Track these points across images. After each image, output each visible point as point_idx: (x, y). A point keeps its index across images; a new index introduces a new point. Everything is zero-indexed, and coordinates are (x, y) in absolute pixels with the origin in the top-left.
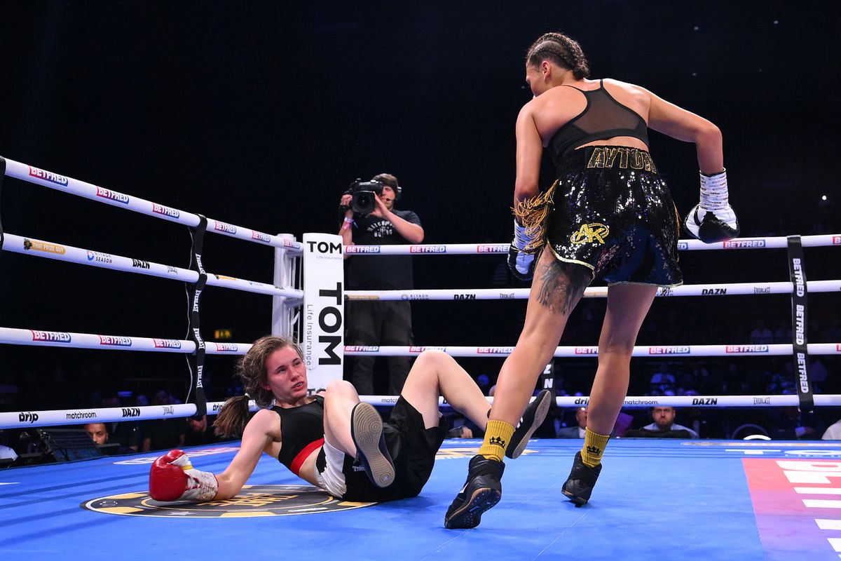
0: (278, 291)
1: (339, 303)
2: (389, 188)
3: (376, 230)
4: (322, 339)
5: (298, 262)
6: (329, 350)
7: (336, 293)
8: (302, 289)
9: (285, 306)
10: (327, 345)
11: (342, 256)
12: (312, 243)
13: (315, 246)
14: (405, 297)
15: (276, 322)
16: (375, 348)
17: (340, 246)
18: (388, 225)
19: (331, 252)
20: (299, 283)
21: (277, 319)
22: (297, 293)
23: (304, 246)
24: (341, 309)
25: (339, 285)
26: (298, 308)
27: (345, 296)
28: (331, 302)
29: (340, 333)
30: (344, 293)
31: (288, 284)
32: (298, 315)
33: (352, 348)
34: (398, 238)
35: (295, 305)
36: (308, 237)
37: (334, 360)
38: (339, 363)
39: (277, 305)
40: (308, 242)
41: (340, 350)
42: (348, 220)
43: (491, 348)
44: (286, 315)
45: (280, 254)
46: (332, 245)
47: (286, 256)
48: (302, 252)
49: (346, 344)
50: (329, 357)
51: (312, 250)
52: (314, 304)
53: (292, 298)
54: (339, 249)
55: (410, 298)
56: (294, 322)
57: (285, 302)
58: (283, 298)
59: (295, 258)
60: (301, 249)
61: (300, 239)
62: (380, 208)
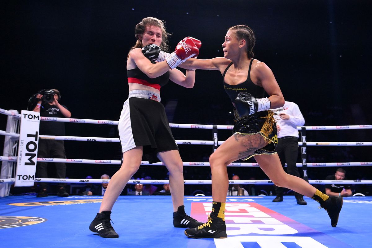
0: (7, 133)
1: (36, 140)
2: (56, 95)
4: (27, 155)
5: (18, 122)
6: (30, 159)
7: (35, 136)
8: (19, 133)
9: (11, 140)
10: (29, 157)
11: (39, 121)
12: (25, 115)
13: (27, 116)
14: (66, 139)
15: (6, 146)
16: (51, 159)
17: (38, 117)
18: (55, 110)
19: (34, 119)
20: (18, 131)
21: (7, 145)
22: (17, 135)
23: (22, 116)
24: (37, 142)
25: (37, 133)
26: (16, 141)
27: (39, 137)
28: (33, 139)
29: (36, 152)
30: (39, 136)
31: (13, 131)
32: (16, 144)
33: (41, 159)
34: (60, 115)
35: (15, 140)
36: (23, 112)
37: (32, 163)
38: (34, 165)
39: (7, 139)
40: (23, 114)
41: (35, 160)
42: (39, 105)
43: (101, 160)
44: (11, 144)
45: (10, 118)
46: (35, 116)
47: (13, 119)
48: (20, 118)
49: (38, 157)
50: (30, 162)
51: (25, 118)
52: (24, 140)
53: (14, 137)
54: (38, 118)
55: (68, 139)
56: (14, 147)
57: (11, 138)
58: (10, 137)
59: (17, 120)
60: (20, 117)
61: (20, 113)
62: (55, 102)
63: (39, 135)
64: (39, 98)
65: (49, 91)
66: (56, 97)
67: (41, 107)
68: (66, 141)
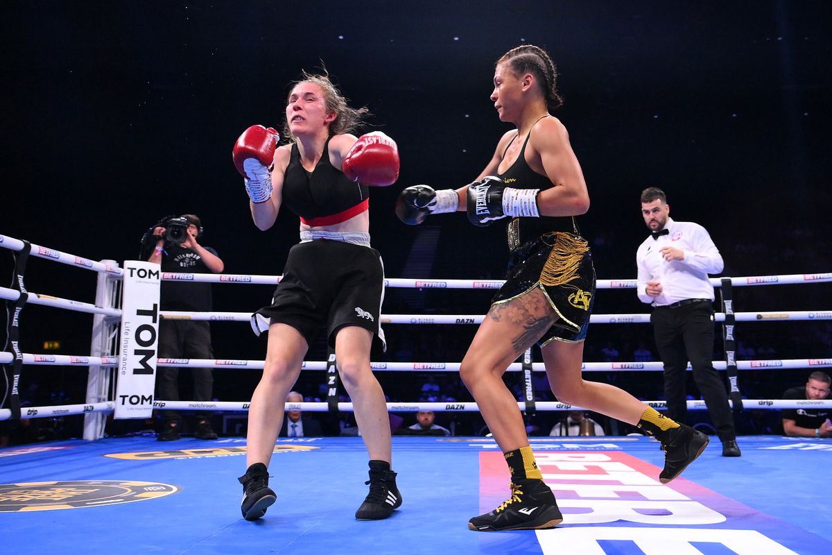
0: (98, 309)
1: (154, 321)
2: (194, 226)
3: (183, 260)
4: (137, 352)
5: (118, 286)
6: (143, 362)
7: (152, 313)
8: (121, 309)
9: (105, 322)
10: (142, 357)
11: (159, 281)
12: (132, 269)
13: (135, 272)
14: (213, 318)
15: (96, 335)
16: (185, 361)
17: (157, 273)
18: (191, 258)
19: (149, 277)
20: (118, 303)
22: (117, 312)
23: (125, 272)
24: (156, 326)
25: (155, 306)
26: (115, 324)
27: (161, 316)
28: (148, 320)
29: (154, 347)
30: (159, 313)
31: (109, 304)
32: (116, 330)
33: (164, 360)
34: (202, 267)
35: (114, 322)
36: (128, 263)
37: (148, 370)
38: (152, 373)
39: (98, 320)
40: (128, 268)
41: (153, 362)
42: (159, 248)
44: (106, 329)
45: (102, 279)
46: (150, 272)
47: (108, 280)
48: (123, 277)
49: (159, 357)
50: (143, 368)
51: (132, 276)
52: (131, 322)
53: (111, 316)
54: (156, 276)
55: (218, 319)
56: (112, 336)
57: (105, 319)
58: (103, 316)
59: (116, 282)
60: (121, 274)
61: (121, 266)
62: (190, 240)
63: (161, 310)
64: (158, 234)
65: (178, 219)
66: (192, 231)
67: (163, 253)
68: (213, 323)
